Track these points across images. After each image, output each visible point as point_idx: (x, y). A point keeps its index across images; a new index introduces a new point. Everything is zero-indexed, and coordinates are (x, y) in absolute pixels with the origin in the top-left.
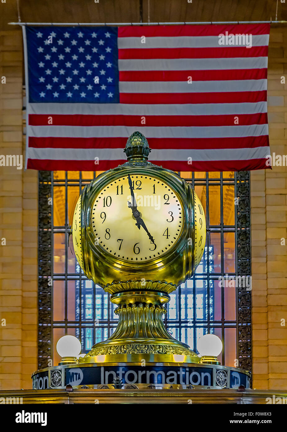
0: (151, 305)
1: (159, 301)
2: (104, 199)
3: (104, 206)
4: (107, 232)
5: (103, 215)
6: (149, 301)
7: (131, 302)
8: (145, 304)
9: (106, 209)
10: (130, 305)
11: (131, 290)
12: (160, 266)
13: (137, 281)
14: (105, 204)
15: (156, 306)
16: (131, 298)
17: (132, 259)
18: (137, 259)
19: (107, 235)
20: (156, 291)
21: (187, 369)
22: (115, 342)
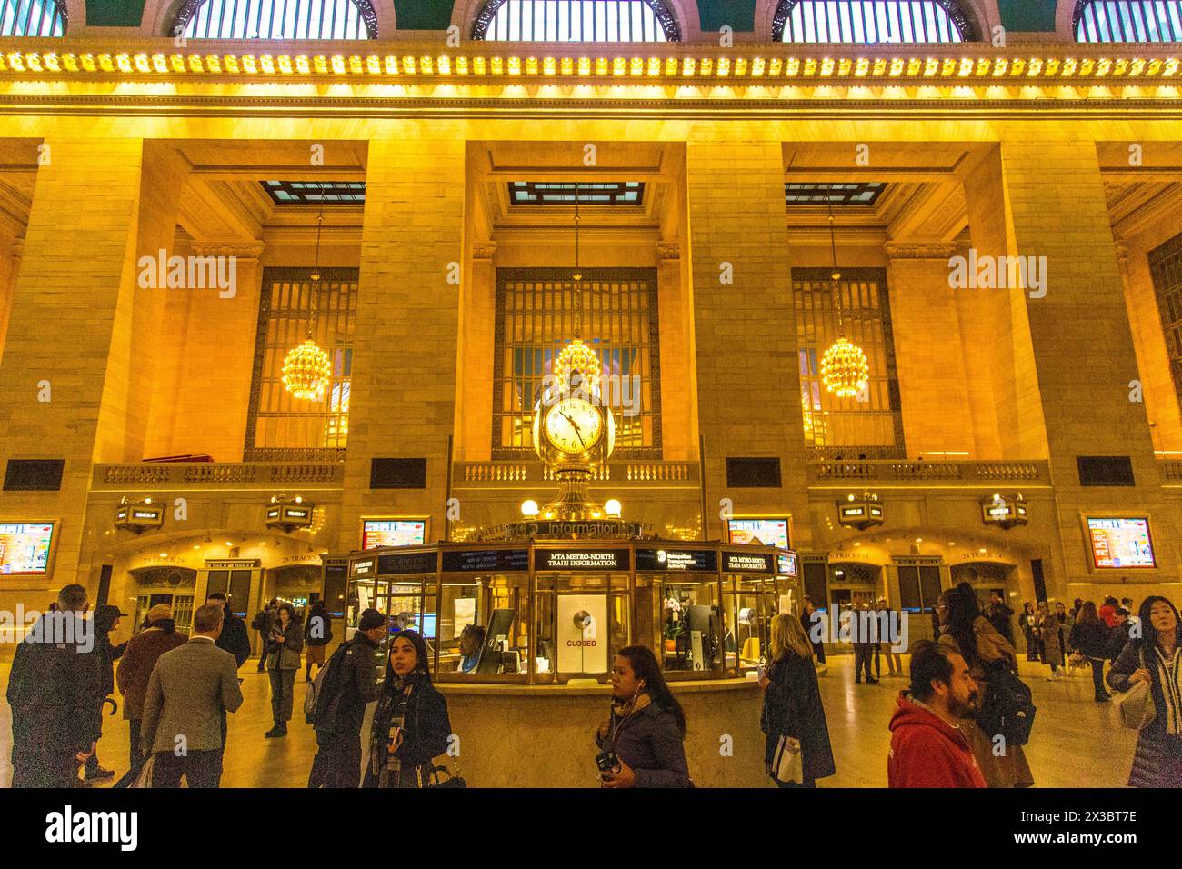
0: (580, 480)
1: (585, 478)
5: (553, 423)
6: (579, 478)
7: (568, 478)
8: (576, 480)
9: (555, 420)
10: (567, 480)
11: (566, 470)
12: (586, 456)
13: (572, 465)
15: (583, 481)
16: (568, 474)
19: (556, 436)
20: (585, 471)
21: (602, 523)
22: (558, 504)
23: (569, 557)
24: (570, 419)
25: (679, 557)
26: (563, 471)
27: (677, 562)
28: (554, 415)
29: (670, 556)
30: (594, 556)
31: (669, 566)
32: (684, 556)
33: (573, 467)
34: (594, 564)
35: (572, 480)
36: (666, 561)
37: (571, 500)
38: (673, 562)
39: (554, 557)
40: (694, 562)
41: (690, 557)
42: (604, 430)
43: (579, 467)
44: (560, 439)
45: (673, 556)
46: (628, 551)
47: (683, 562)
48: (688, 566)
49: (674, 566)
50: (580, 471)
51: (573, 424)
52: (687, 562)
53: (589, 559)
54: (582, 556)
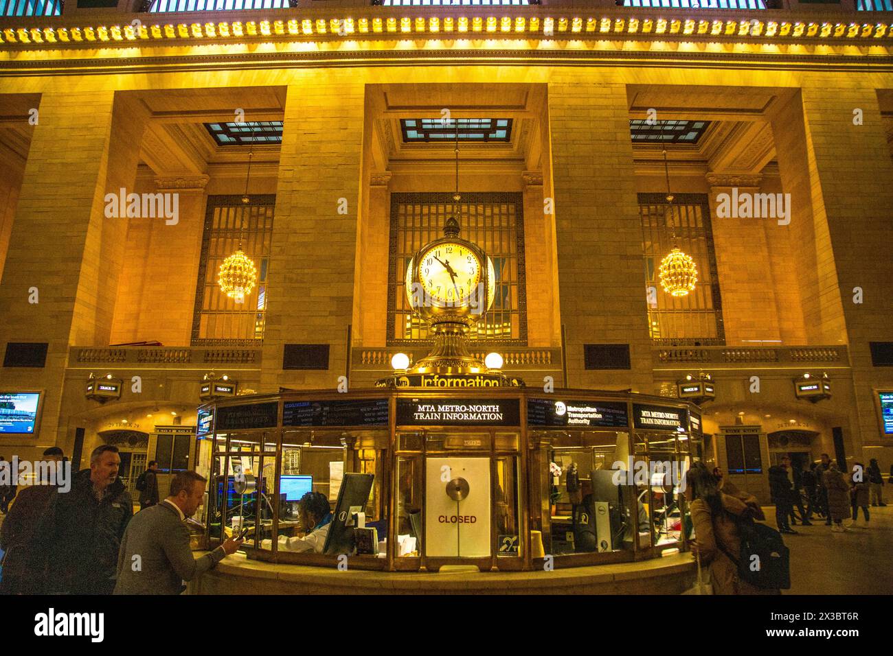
0: (457, 334)
1: (463, 331)
3: (427, 265)
4: (430, 282)
5: (427, 271)
6: (455, 331)
7: (444, 331)
8: (452, 333)
9: (429, 267)
10: (443, 333)
11: (442, 323)
15: (461, 334)
16: (443, 327)
19: (430, 285)
20: (461, 323)
21: (482, 377)
22: (432, 359)
23: (441, 408)
24: (446, 265)
25: (581, 410)
26: (438, 323)
27: (579, 415)
28: (428, 261)
29: (570, 408)
30: (475, 408)
31: (570, 421)
32: (588, 409)
33: (449, 319)
34: (473, 417)
35: (448, 333)
36: (566, 414)
37: (447, 354)
38: (574, 415)
39: (421, 408)
40: (600, 416)
41: (594, 410)
42: (483, 278)
43: (455, 319)
44: (435, 285)
45: (575, 409)
46: (517, 401)
47: (586, 416)
48: (593, 421)
49: (576, 421)
50: (457, 323)
51: (449, 270)
52: (592, 416)
53: (467, 412)
54: (458, 408)
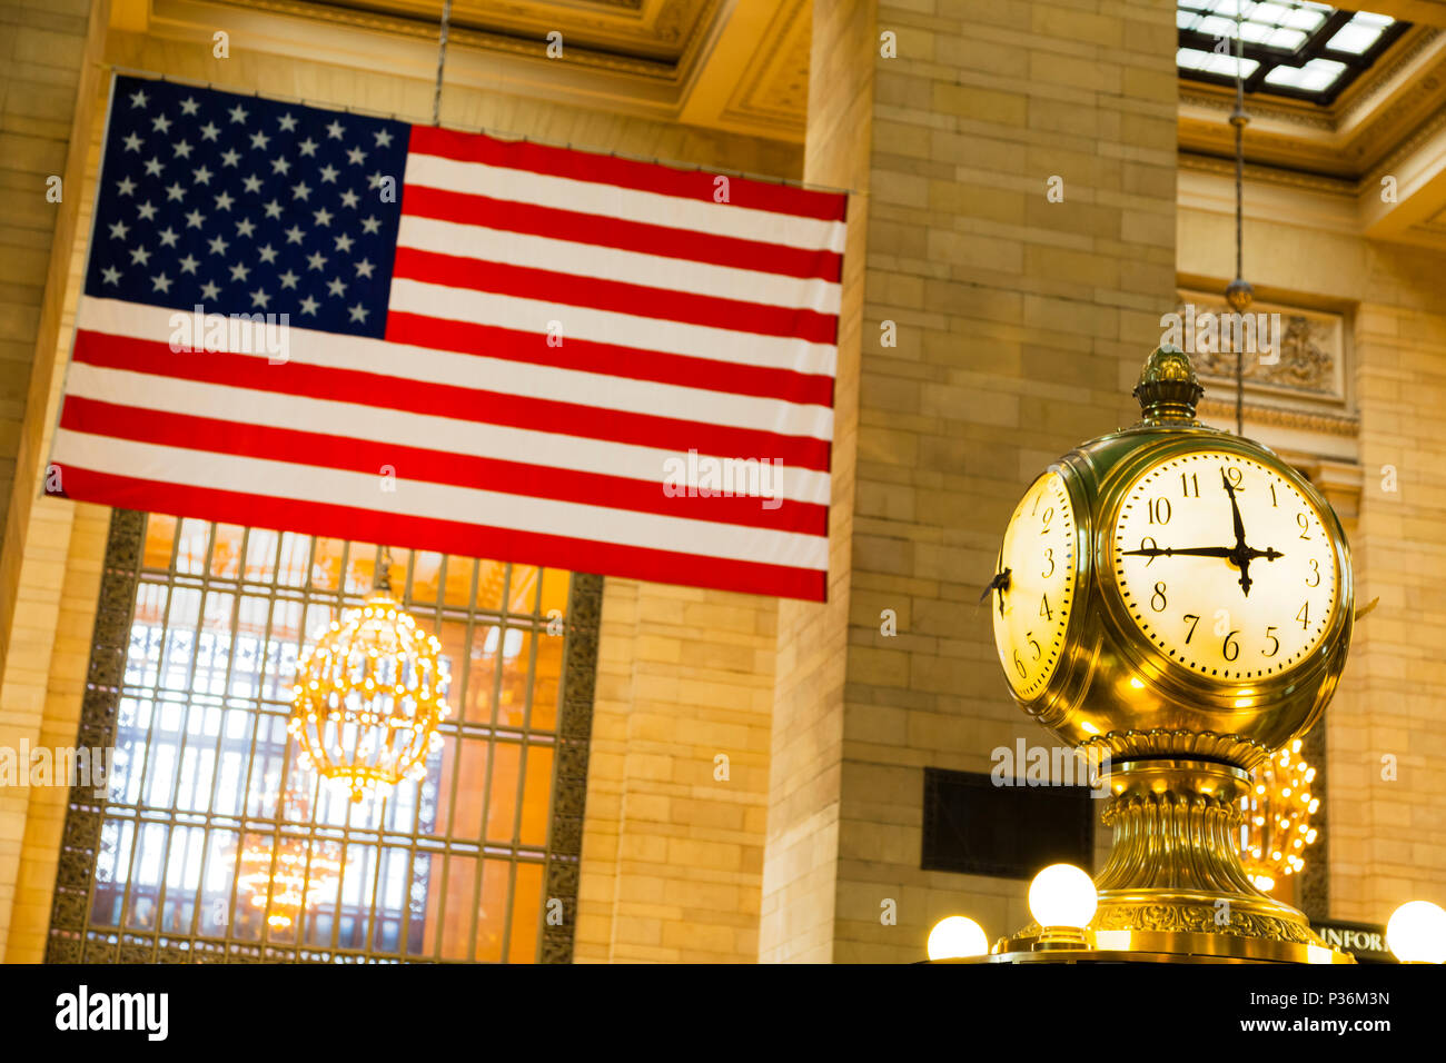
2: (1150, 503)
3: (1151, 521)
4: (1158, 592)
7: (1160, 787)
13: (1204, 732)
14: (1154, 513)
16: (1160, 777)
17: (1215, 672)
18: (1227, 674)
19: (1159, 601)
43: (1208, 744)
44: (1175, 608)
